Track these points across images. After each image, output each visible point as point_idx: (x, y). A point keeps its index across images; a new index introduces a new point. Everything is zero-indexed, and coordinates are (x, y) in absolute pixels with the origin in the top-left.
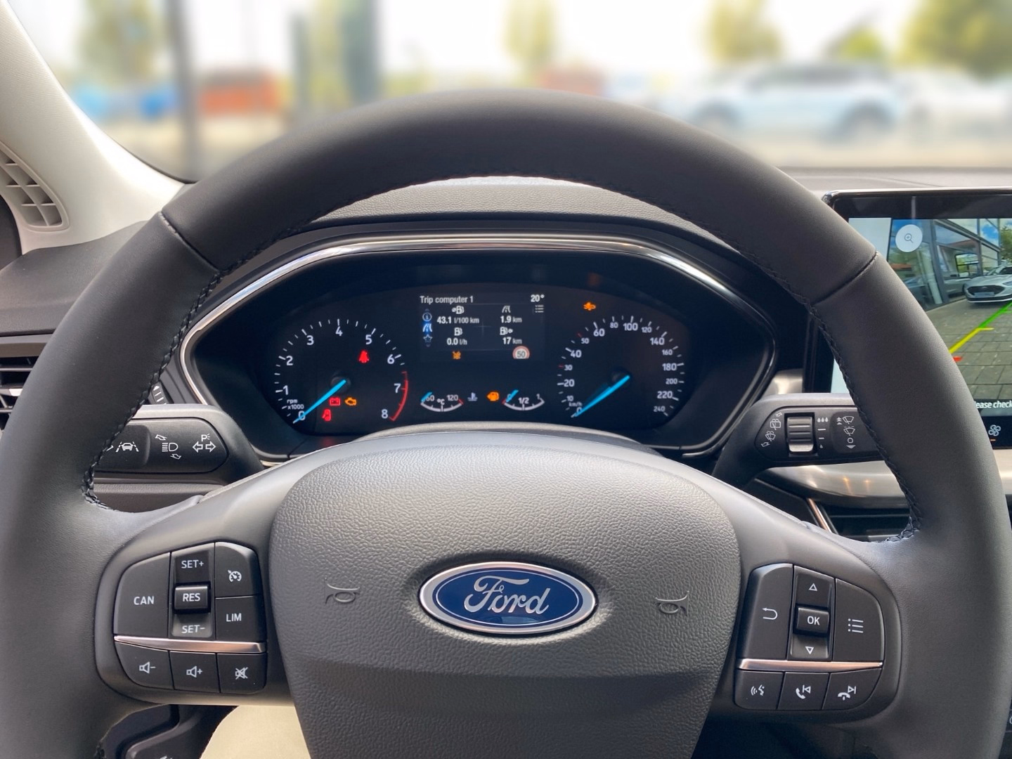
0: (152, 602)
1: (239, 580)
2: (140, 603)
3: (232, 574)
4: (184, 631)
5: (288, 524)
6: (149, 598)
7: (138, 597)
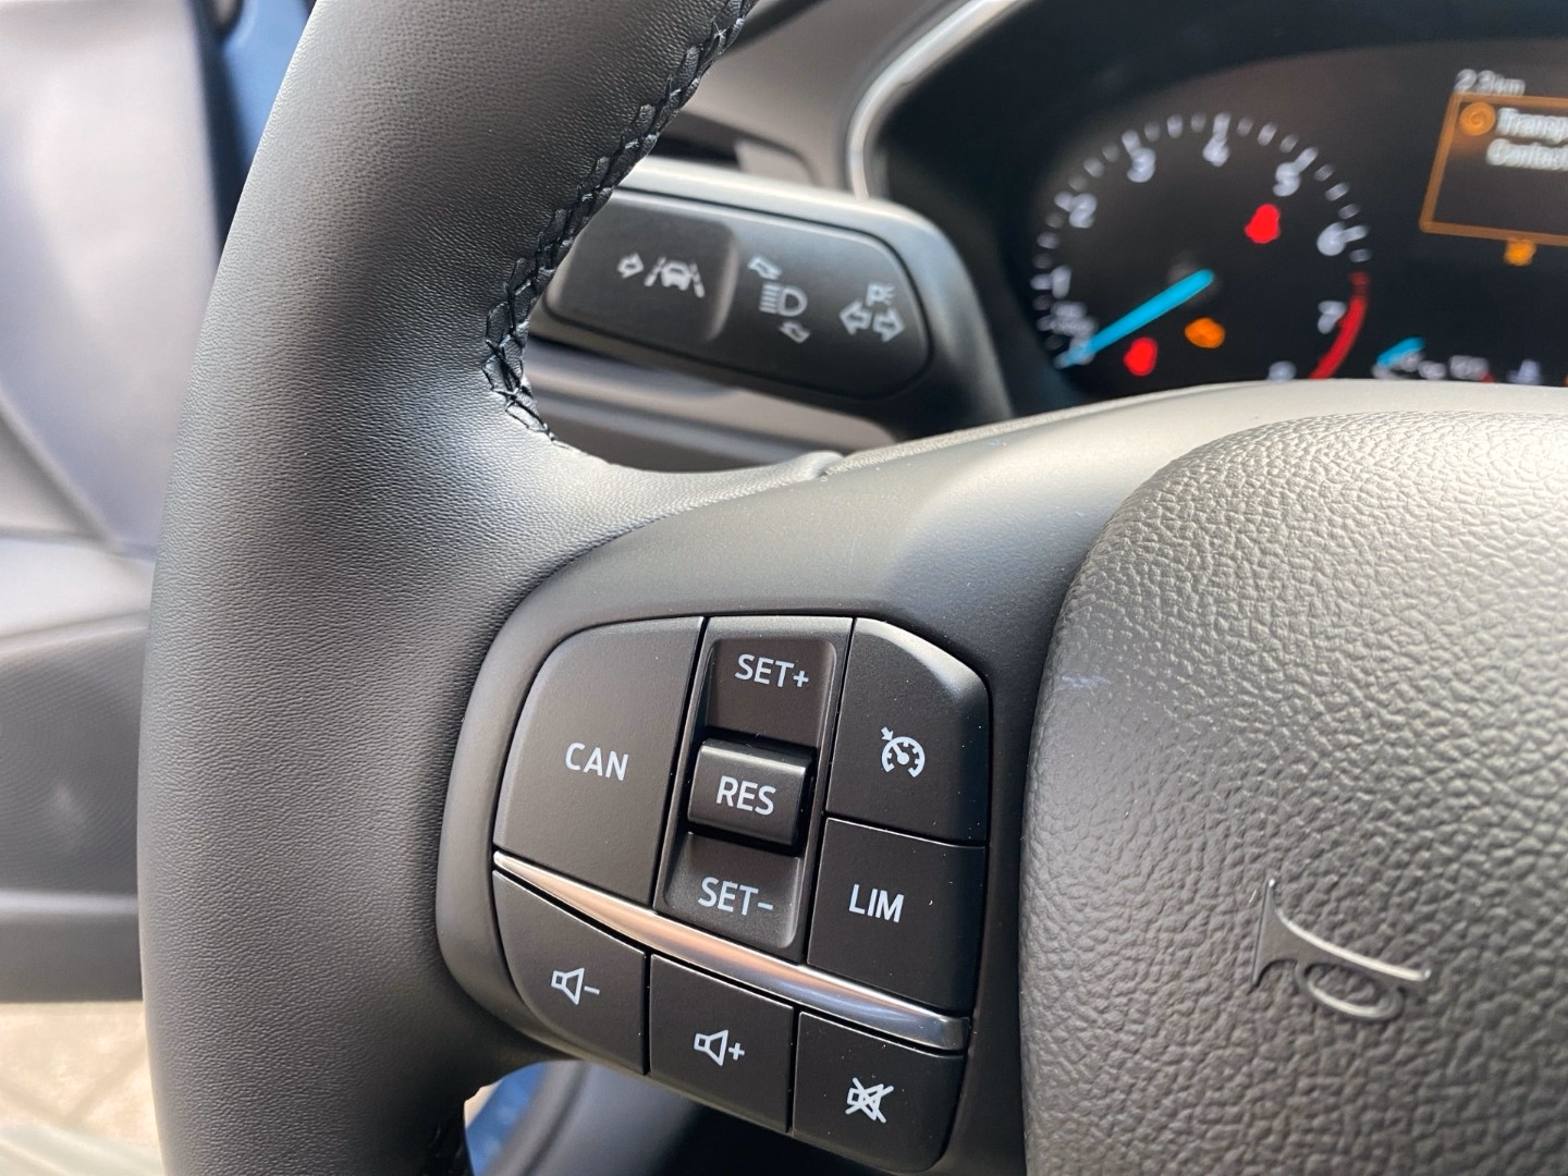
0: (621, 774)
1: (914, 773)
2: (583, 767)
3: (893, 744)
4: (708, 898)
5: (1131, 615)
6: (613, 757)
7: (581, 746)
